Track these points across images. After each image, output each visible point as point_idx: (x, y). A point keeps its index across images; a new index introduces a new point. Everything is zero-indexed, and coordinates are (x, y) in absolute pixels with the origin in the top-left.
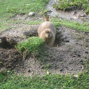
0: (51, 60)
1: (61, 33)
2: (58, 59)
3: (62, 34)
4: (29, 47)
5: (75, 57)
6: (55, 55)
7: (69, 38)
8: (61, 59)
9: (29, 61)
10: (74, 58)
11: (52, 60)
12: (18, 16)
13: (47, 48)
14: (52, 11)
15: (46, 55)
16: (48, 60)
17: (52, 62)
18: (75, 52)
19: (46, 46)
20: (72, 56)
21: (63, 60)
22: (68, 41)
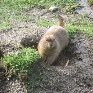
0: (44, 87)
1: (75, 45)
2: (55, 88)
3: (77, 46)
4: (17, 63)
5: (82, 86)
6: (52, 80)
7: (84, 54)
8: (61, 87)
9: (13, 84)
10: (80, 88)
11: (47, 88)
12: (35, 9)
13: (44, 68)
14: (83, 7)
15: (39, 79)
16: (40, 87)
17: (46, 90)
18: (83, 79)
19: (43, 65)
20: (78, 84)
21: (62, 90)
22: (81, 59)
